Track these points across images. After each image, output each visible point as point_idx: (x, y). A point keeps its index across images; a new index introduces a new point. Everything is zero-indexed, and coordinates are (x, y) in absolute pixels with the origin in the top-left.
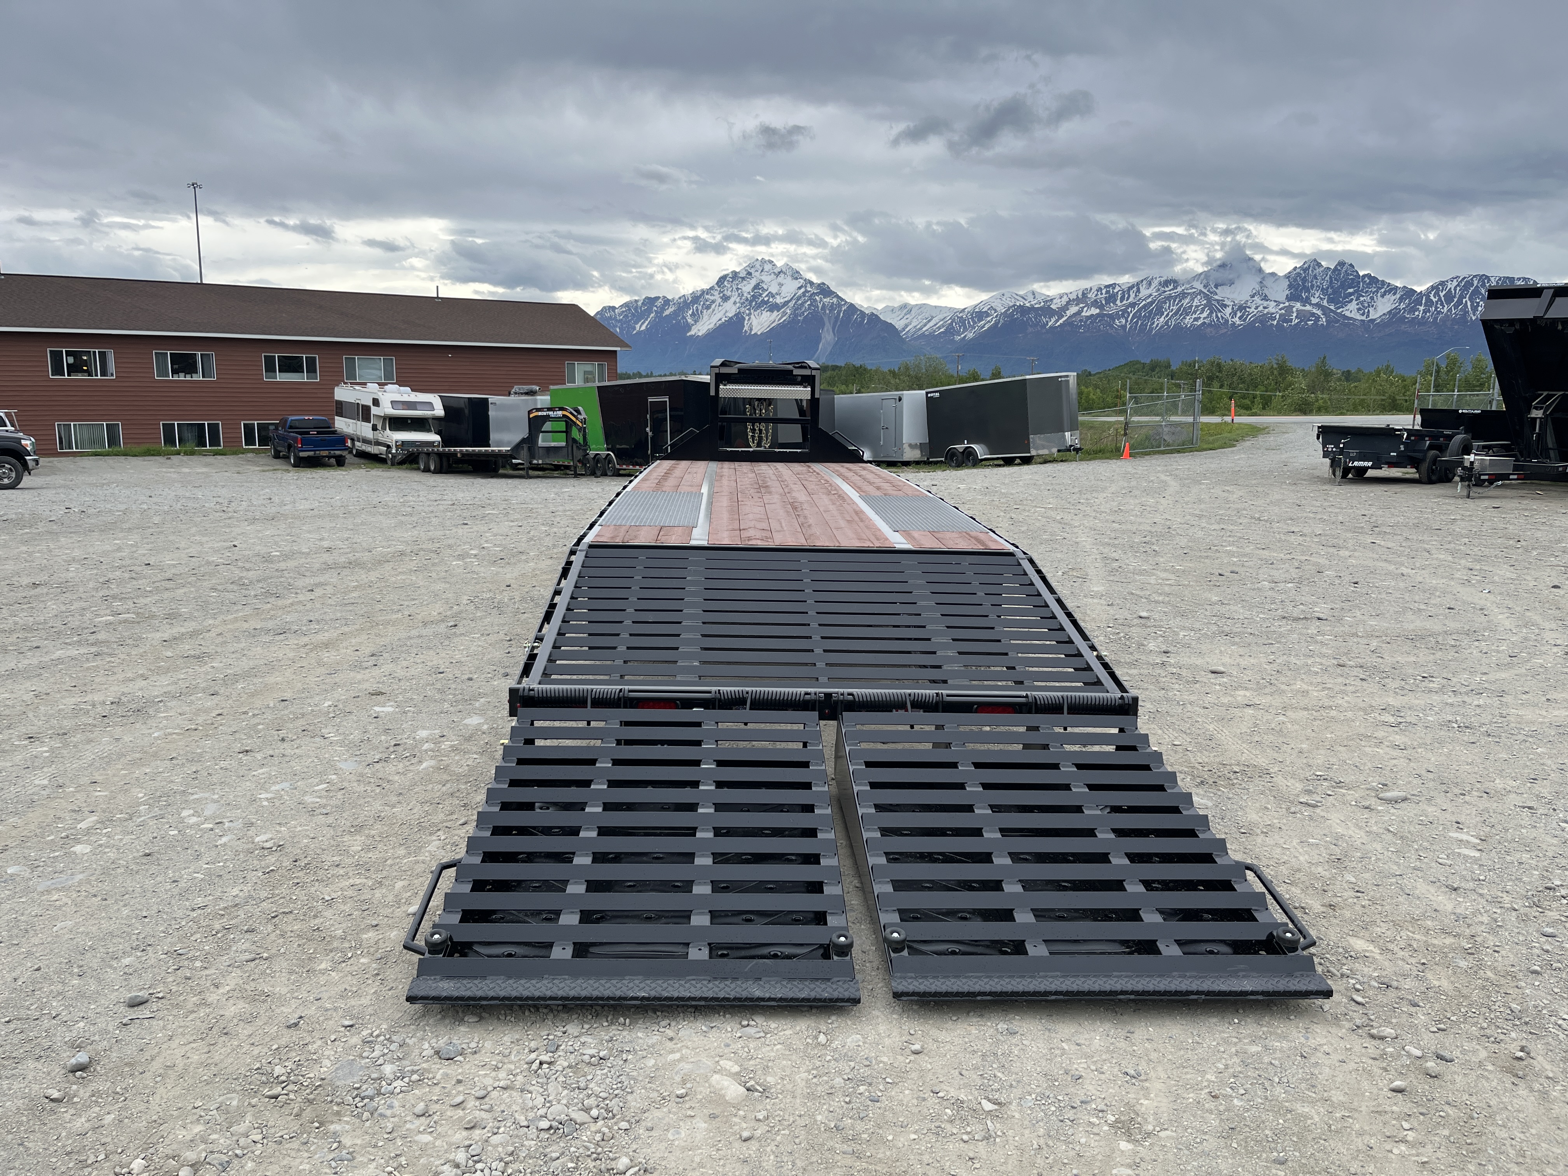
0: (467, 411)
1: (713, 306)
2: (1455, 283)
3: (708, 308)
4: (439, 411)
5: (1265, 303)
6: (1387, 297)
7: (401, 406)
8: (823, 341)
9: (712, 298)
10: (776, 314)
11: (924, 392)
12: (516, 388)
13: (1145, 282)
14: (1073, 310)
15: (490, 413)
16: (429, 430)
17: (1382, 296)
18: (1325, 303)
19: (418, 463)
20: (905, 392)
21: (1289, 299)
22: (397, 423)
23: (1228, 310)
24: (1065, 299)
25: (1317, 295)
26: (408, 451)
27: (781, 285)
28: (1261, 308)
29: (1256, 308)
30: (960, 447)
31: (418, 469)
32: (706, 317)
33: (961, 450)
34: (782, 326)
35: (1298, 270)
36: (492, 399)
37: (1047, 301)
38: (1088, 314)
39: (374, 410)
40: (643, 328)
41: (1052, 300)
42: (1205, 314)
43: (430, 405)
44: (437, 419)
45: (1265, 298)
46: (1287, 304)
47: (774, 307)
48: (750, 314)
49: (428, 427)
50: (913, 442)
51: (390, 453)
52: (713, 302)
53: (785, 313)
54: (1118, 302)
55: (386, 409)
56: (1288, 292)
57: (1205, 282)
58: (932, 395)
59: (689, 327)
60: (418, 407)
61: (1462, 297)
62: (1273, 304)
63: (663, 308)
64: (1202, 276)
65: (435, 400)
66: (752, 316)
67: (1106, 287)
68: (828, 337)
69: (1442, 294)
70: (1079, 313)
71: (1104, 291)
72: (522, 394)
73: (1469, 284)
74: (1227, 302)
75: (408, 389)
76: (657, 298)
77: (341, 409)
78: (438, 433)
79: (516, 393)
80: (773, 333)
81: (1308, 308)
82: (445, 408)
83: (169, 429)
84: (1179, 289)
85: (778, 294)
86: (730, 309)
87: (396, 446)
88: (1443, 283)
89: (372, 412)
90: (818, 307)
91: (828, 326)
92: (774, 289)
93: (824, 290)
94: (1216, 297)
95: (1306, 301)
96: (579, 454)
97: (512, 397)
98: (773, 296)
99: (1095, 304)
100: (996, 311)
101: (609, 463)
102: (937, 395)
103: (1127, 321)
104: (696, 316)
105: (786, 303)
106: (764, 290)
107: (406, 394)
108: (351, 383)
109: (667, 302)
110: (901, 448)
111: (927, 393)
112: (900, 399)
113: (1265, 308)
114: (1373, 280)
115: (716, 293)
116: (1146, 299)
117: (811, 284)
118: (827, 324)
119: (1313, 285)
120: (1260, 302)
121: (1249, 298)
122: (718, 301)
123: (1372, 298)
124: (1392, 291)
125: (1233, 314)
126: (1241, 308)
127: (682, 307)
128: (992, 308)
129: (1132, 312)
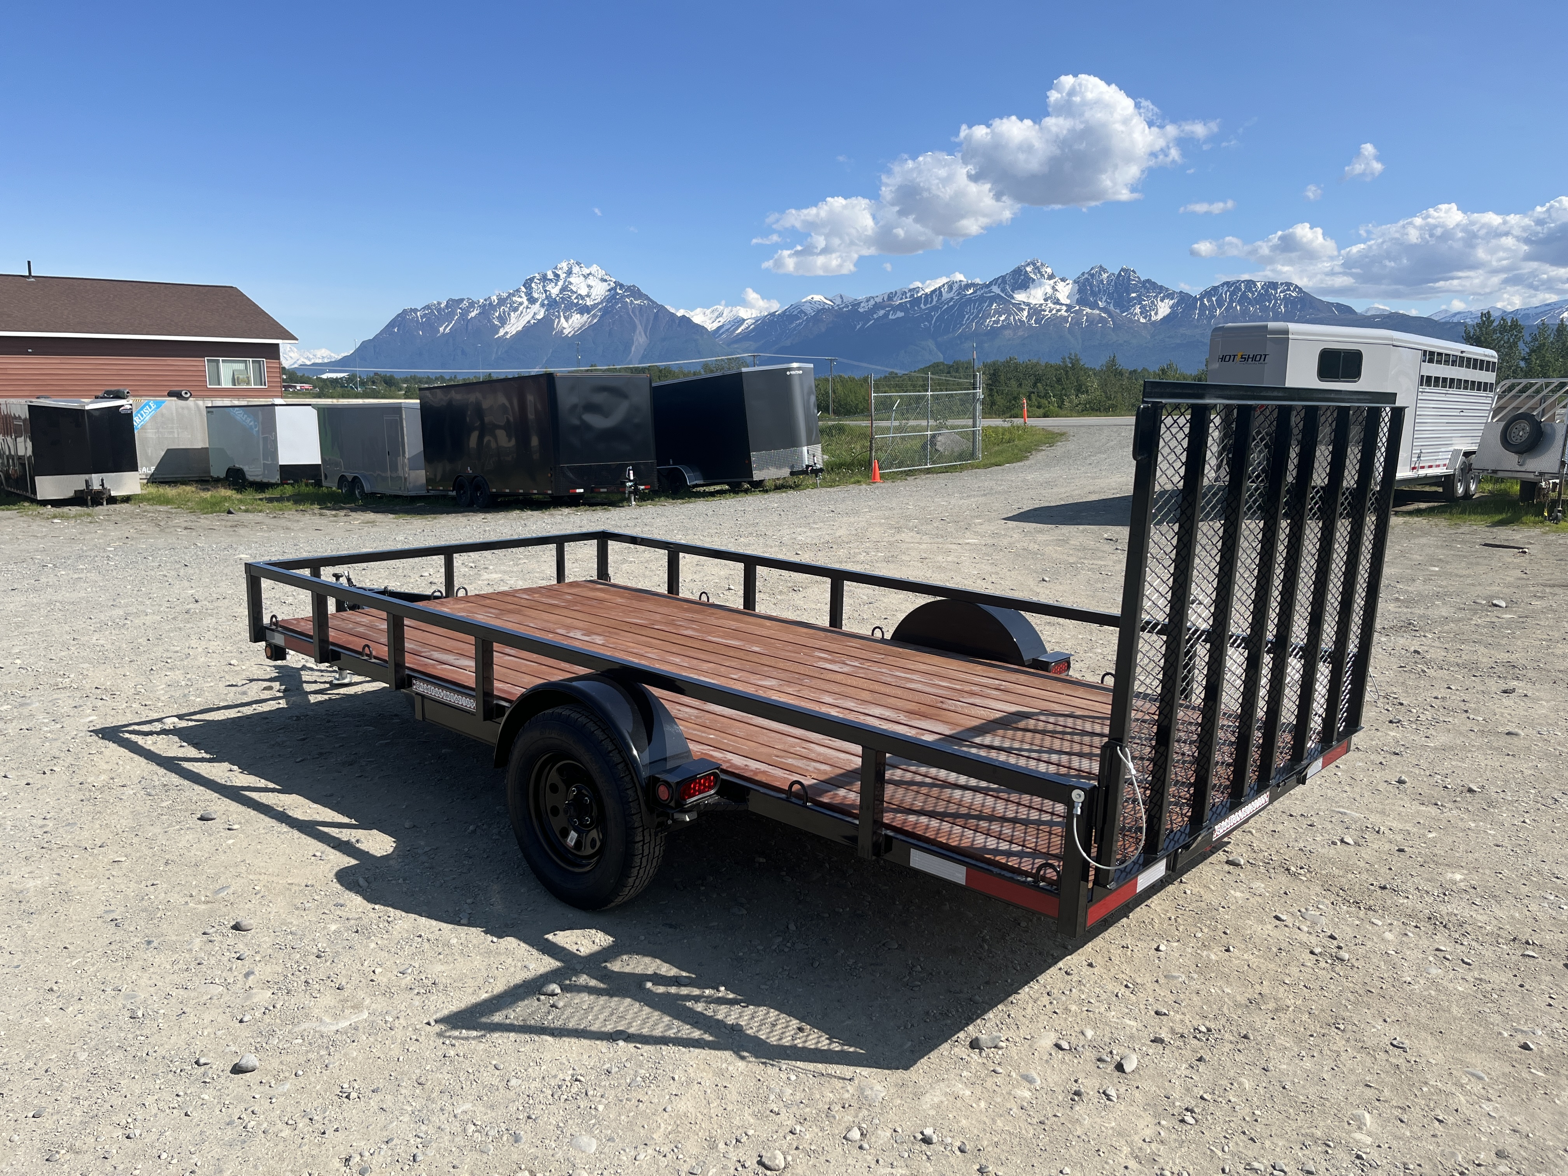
1: (521, 308)
2: (1225, 289)
3: (515, 310)
5: (1058, 307)
6: (1166, 301)
8: (636, 343)
9: (519, 300)
10: (586, 316)
13: (946, 286)
14: (881, 313)
17: (1162, 300)
18: (1112, 307)
21: (1079, 302)
23: (1025, 313)
24: (872, 302)
25: (1104, 299)
27: (589, 286)
28: (1054, 312)
29: (1050, 311)
32: (513, 320)
34: (592, 327)
35: (1086, 276)
37: (854, 305)
38: (893, 317)
40: (447, 330)
41: (859, 304)
42: (1003, 318)
45: (1057, 302)
46: (1077, 308)
47: (584, 310)
48: (559, 317)
52: (521, 304)
53: (594, 316)
54: (922, 306)
56: (1077, 296)
57: (1002, 286)
59: (496, 330)
61: (1232, 300)
62: (1064, 308)
63: (466, 312)
64: (1000, 281)
66: (562, 319)
67: (910, 290)
68: (640, 339)
69: (1214, 299)
70: (886, 315)
71: (908, 295)
73: (1238, 288)
74: (1023, 306)
76: (462, 300)
80: (582, 335)
81: (1096, 312)
84: (979, 293)
85: (588, 296)
86: (538, 312)
88: (1215, 289)
90: (627, 309)
91: (640, 329)
92: (583, 291)
93: (635, 292)
94: (1013, 301)
95: (1094, 306)
98: (583, 298)
99: (901, 307)
100: (806, 314)
103: (931, 324)
104: (503, 320)
105: (595, 306)
106: (573, 292)
109: (472, 304)
113: (1058, 311)
114: (1154, 285)
115: (523, 295)
116: (948, 303)
117: (622, 286)
118: (639, 327)
119: (1100, 290)
120: (1053, 306)
121: (1043, 302)
122: (526, 303)
123: (1153, 302)
124: (1170, 296)
125: (1030, 316)
126: (1035, 311)
127: (487, 308)
128: (802, 312)
129: (935, 315)
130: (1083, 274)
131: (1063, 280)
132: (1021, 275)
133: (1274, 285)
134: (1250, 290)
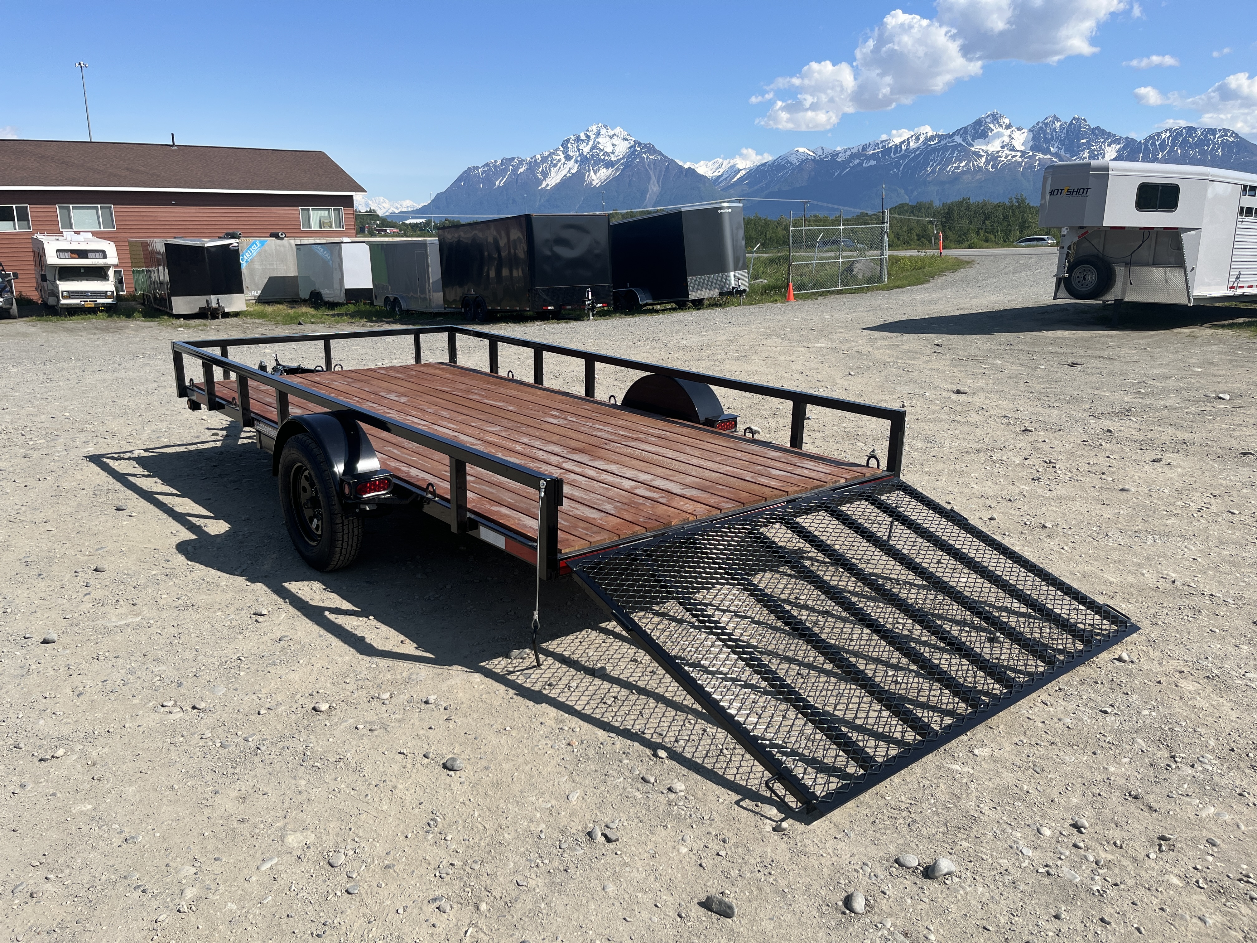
1: (559, 164)
2: (1168, 134)
3: (555, 166)
5: (1013, 153)
6: (1113, 146)
8: (650, 191)
9: (558, 157)
10: (610, 170)
13: (914, 138)
14: (857, 161)
17: (1109, 145)
18: (1062, 153)
21: (1033, 148)
23: (984, 159)
24: (849, 153)
25: (1056, 145)
27: (613, 145)
28: (1009, 158)
29: (1006, 157)
32: (553, 174)
34: (616, 179)
35: (1040, 125)
37: (832, 156)
38: (867, 165)
40: (502, 184)
41: (838, 154)
42: (963, 164)
45: (1013, 149)
46: (1031, 153)
47: (609, 164)
48: (589, 171)
52: (559, 161)
53: (617, 169)
54: (892, 155)
56: (1032, 143)
57: (964, 136)
59: (540, 182)
61: (1173, 145)
62: (1019, 154)
63: (516, 168)
64: (962, 131)
66: (592, 172)
67: (882, 142)
68: (654, 188)
69: (1157, 143)
70: (860, 164)
71: (880, 146)
73: (1180, 134)
74: (982, 153)
76: (513, 159)
80: (608, 185)
81: (1048, 157)
84: (943, 143)
85: (613, 153)
86: (573, 167)
88: (1159, 134)
90: (644, 163)
91: (654, 179)
92: (609, 149)
93: (650, 149)
94: (973, 149)
95: (1047, 151)
98: (608, 155)
99: (874, 156)
100: (792, 164)
103: (899, 171)
104: (545, 175)
105: (617, 161)
106: (601, 150)
109: (521, 162)
113: (1013, 157)
114: (1103, 132)
115: (561, 153)
116: (914, 152)
117: (640, 144)
118: (653, 177)
119: (1052, 137)
120: (1008, 153)
121: (999, 149)
122: (563, 160)
123: (1101, 147)
124: (1117, 141)
125: (987, 162)
126: (993, 158)
127: (533, 165)
128: (788, 162)
129: (903, 163)
130: (1038, 124)
131: (1019, 129)
132: (981, 126)
133: (1213, 131)
134: (1191, 136)
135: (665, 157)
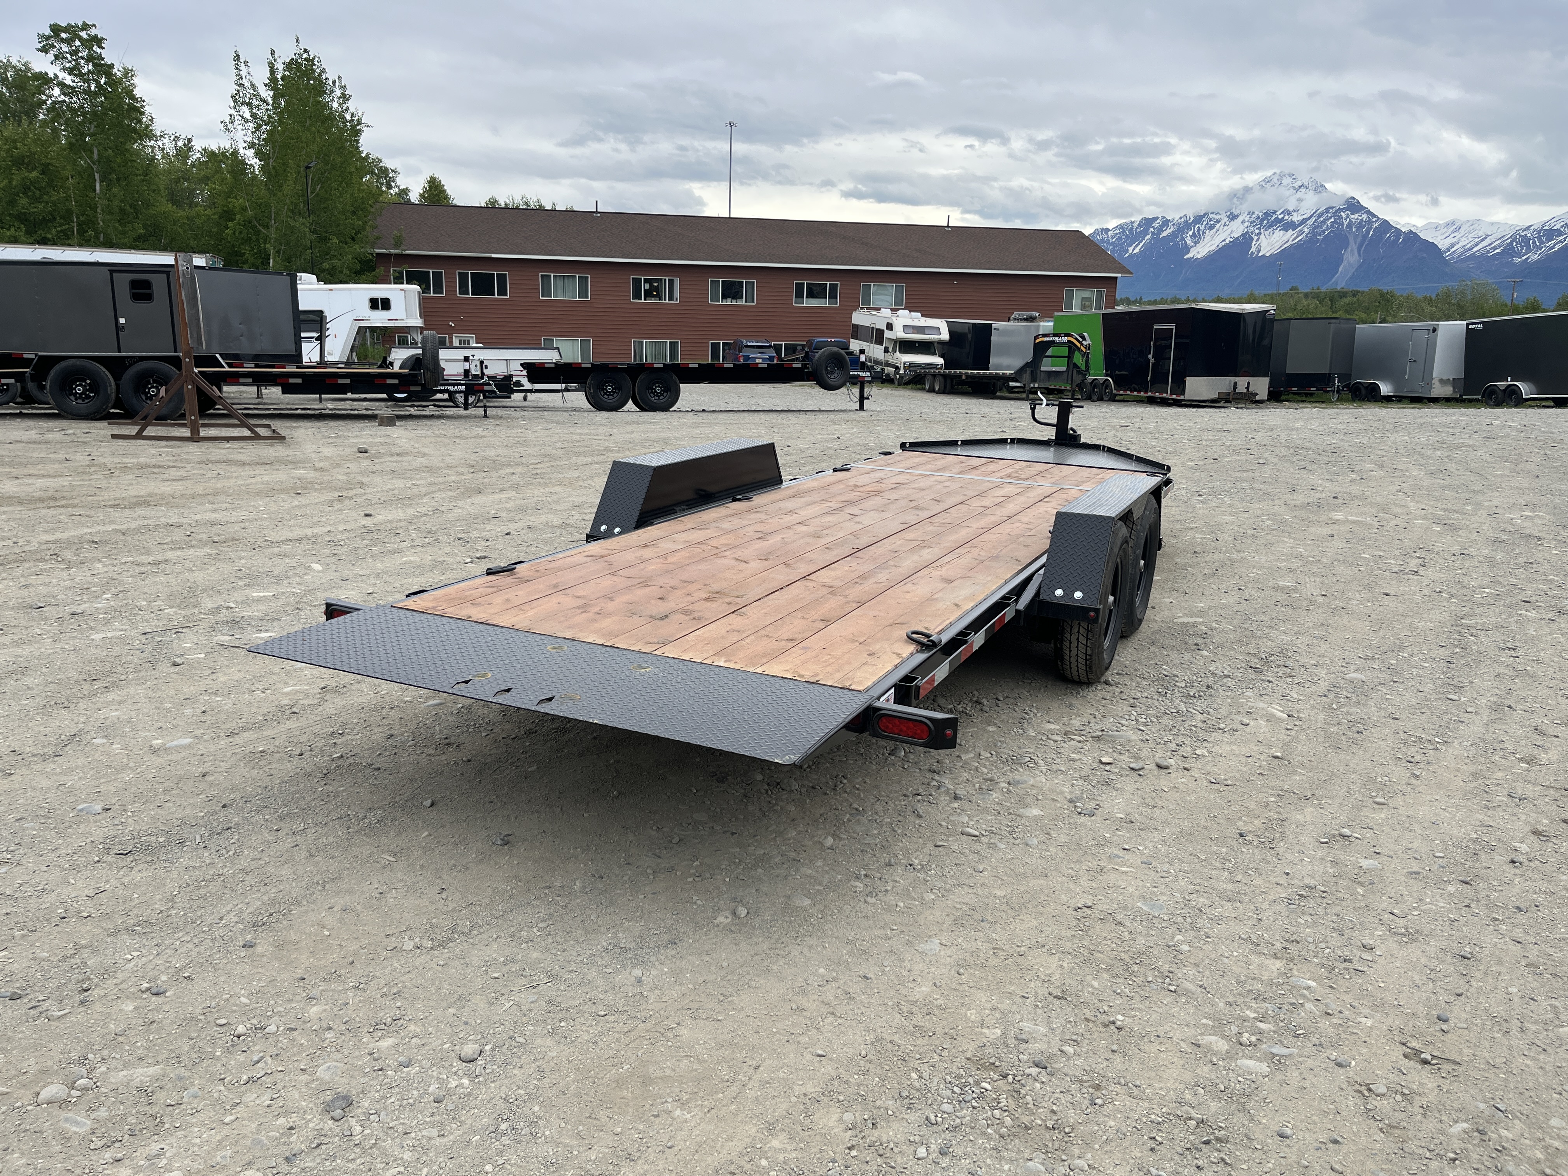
0: (970, 336)
1: (1217, 226)
3: (1211, 228)
4: (945, 336)
7: (911, 330)
8: (1345, 263)
9: (1217, 217)
10: (1290, 232)
11: (1464, 323)
12: (1016, 314)
15: (992, 338)
16: (934, 354)
19: (924, 384)
20: (1441, 323)
22: (907, 346)
26: (916, 372)
27: (1299, 200)
30: (1502, 384)
31: (923, 389)
32: (1208, 238)
33: (1503, 388)
34: (1295, 247)
36: (996, 324)
39: (888, 334)
40: (1137, 250)
43: (937, 330)
44: (942, 343)
47: (1289, 226)
48: (1260, 233)
49: (933, 351)
50: (1445, 377)
51: (898, 373)
52: (1218, 221)
53: (1301, 233)
55: (899, 333)
58: (1474, 326)
59: (1187, 249)
60: (926, 332)
63: (1160, 230)
65: (942, 324)
66: (1262, 236)
68: (1351, 258)
72: (1021, 320)
75: (919, 314)
76: (1156, 219)
77: (857, 332)
78: (942, 356)
79: (1015, 319)
80: (1285, 254)
82: (951, 333)
83: (715, 347)
85: (1296, 211)
86: (1237, 229)
87: (904, 367)
89: (885, 336)
90: (1342, 224)
91: (1353, 246)
92: (1291, 206)
93: (1353, 205)
96: (1078, 379)
97: (1011, 323)
98: (1289, 214)
101: (1106, 388)
102: (1480, 326)
104: (1197, 238)
105: (1304, 221)
106: (1279, 207)
107: (917, 319)
108: (867, 309)
109: (1166, 223)
110: (1429, 384)
111: (1468, 325)
112: (1434, 330)
118: (1353, 244)
122: (1224, 220)
127: (1185, 225)
135: (1374, 216)
